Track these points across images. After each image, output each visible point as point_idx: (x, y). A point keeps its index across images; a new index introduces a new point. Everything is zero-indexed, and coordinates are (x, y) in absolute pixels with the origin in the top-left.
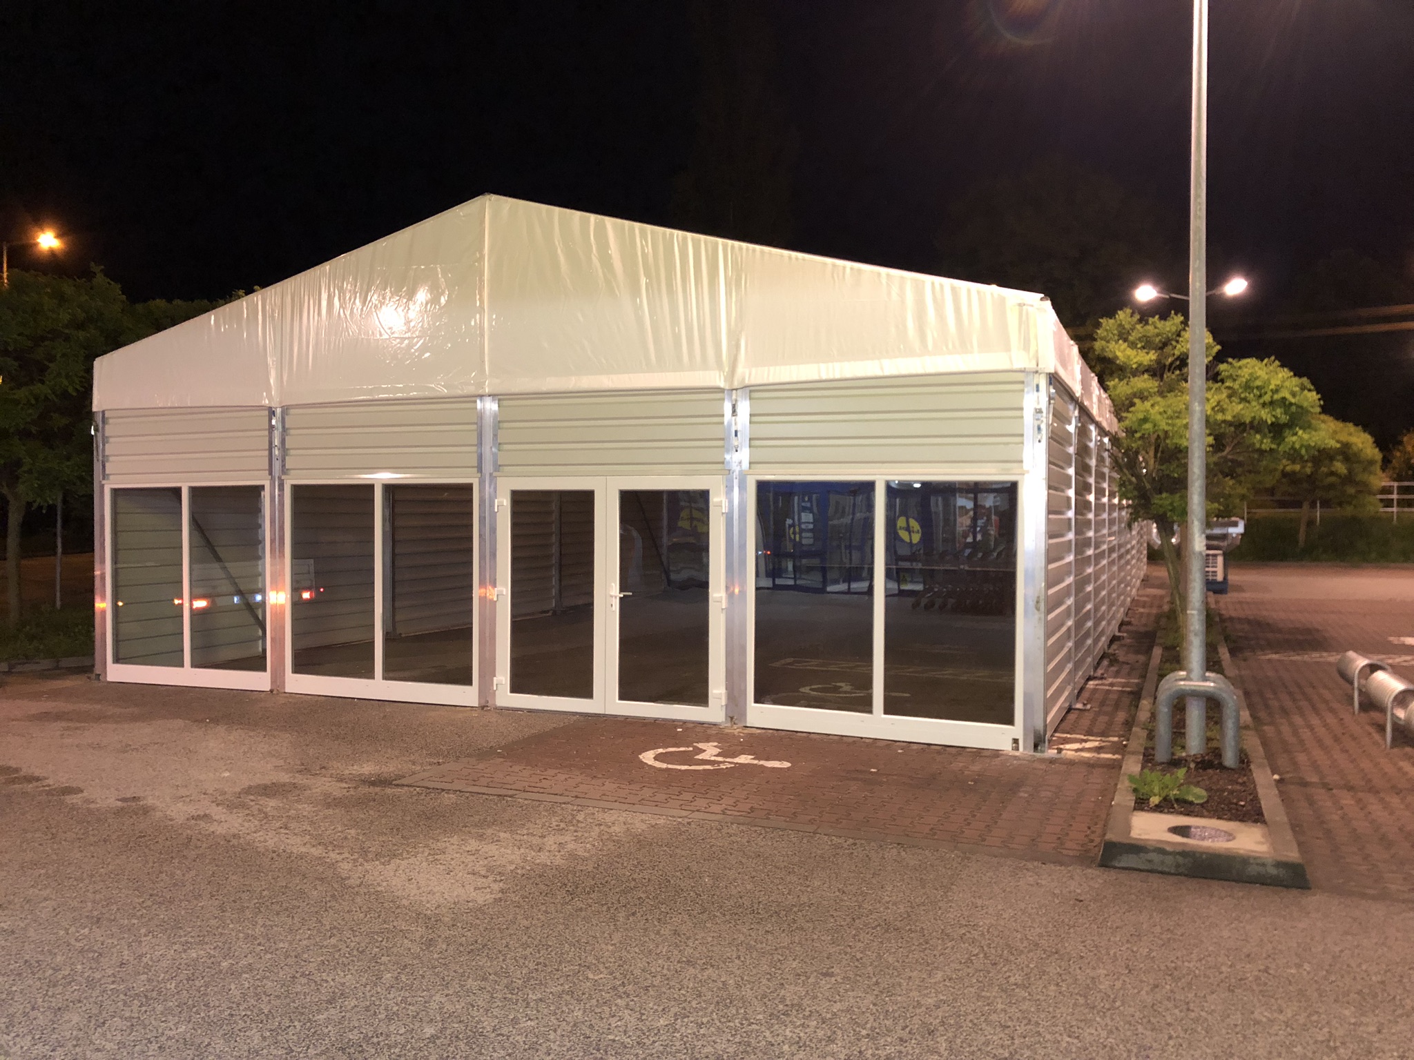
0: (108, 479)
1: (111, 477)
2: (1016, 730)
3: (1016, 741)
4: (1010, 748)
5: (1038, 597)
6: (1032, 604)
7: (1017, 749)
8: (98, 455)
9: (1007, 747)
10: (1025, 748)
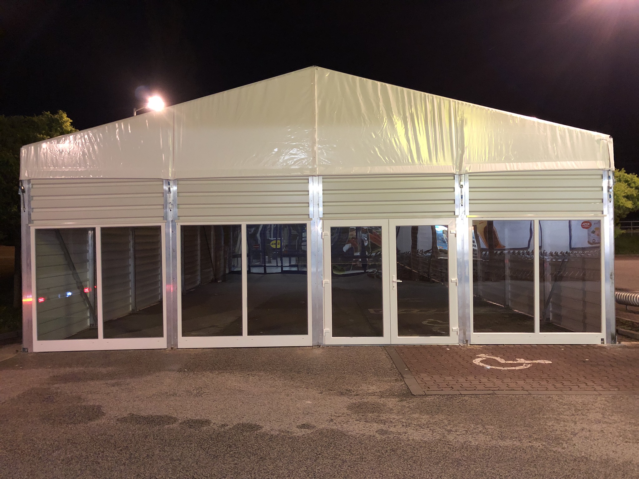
0: (33, 223)
1: (35, 222)
2: (603, 334)
3: (602, 340)
4: (600, 343)
5: (611, 273)
6: (609, 276)
7: (604, 343)
8: (24, 207)
9: (599, 343)
10: (607, 343)
